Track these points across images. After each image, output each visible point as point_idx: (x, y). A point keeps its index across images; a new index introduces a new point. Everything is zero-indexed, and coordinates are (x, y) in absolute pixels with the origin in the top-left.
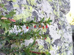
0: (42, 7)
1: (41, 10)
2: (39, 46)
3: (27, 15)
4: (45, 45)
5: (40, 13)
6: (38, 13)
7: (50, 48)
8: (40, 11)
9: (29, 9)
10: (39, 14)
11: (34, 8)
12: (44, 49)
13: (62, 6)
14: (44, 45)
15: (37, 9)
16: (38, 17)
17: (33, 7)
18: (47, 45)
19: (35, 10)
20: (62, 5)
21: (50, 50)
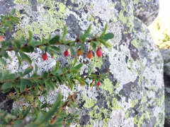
0: (89, 4)
1: (86, 12)
2: (85, 102)
3: (52, 25)
4: (100, 97)
5: (85, 20)
6: (80, 19)
7: (111, 104)
8: (84, 16)
9: (58, 9)
10: (82, 23)
11: (70, 7)
12: (96, 107)
13: (140, 5)
14: (98, 97)
15: (77, 9)
16: (81, 29)
17: (67, 5)
18: (104, 98)
19: (72, 12)
20: (139, 3)
21: (112, 108)
